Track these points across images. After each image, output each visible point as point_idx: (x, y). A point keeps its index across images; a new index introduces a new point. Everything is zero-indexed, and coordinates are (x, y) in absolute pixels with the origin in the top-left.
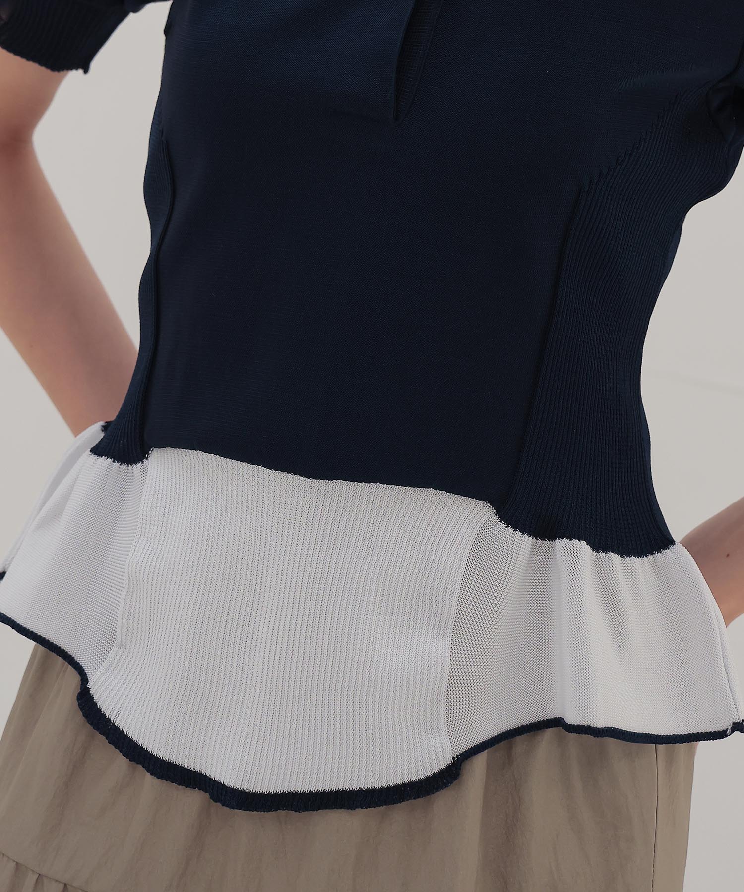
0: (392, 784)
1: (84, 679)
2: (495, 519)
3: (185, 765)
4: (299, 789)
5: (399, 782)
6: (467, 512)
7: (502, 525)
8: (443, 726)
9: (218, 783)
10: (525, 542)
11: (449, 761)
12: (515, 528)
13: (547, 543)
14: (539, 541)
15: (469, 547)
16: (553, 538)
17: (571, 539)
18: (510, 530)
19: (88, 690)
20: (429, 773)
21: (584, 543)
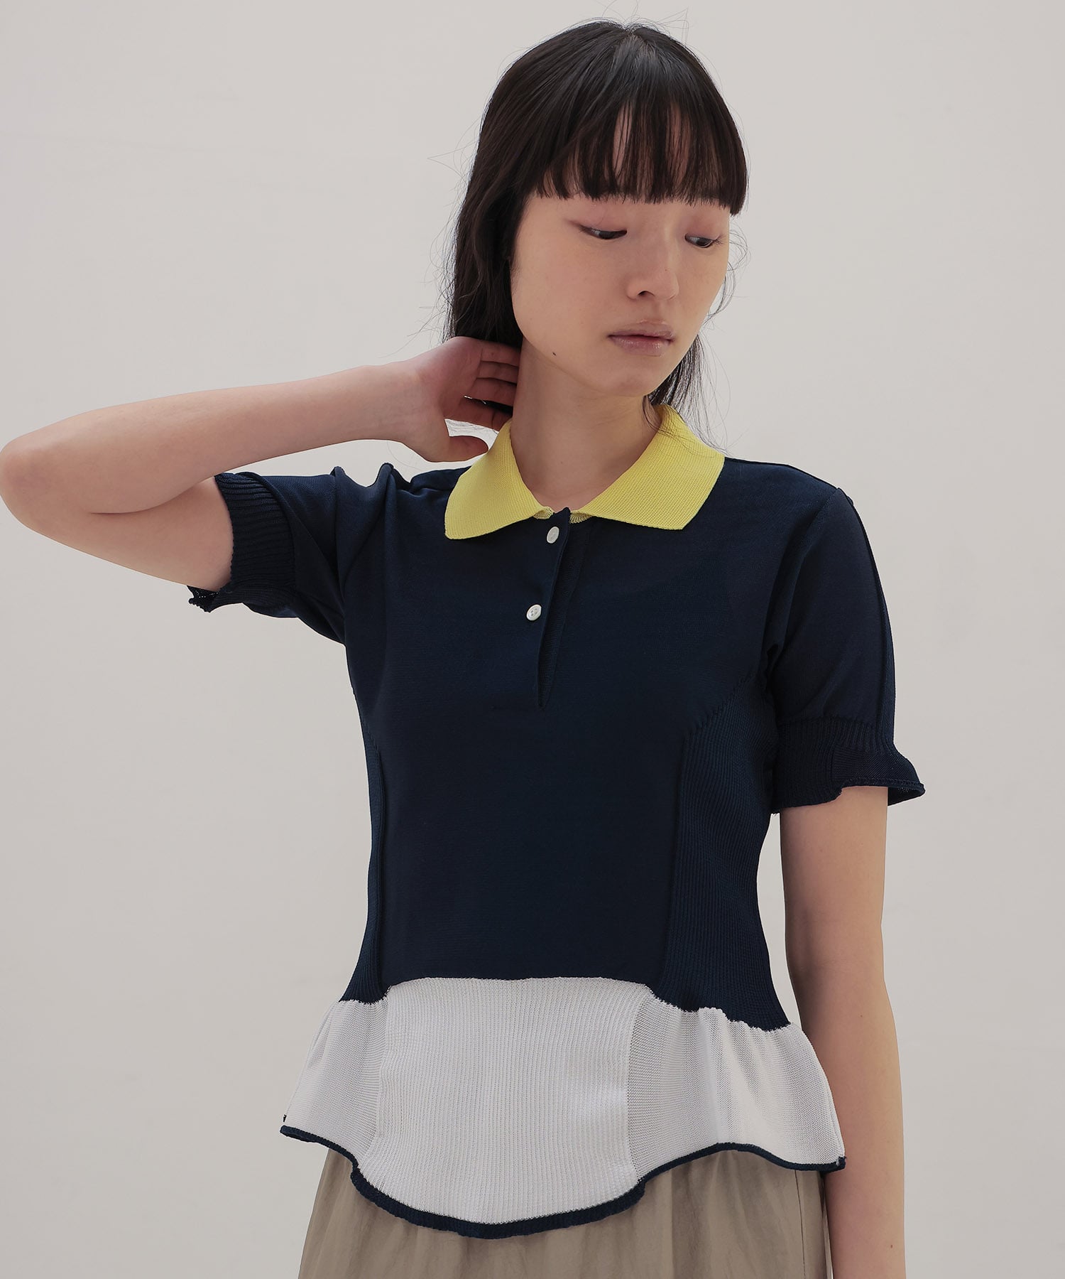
0: (594, 1205)
1: (355, 1163)
2: (652, 996)
3: (437, 1213)
4: (526, 1217)
5: (600, 1203)
6: (630, 993)
7: (658, 1000)
8: (628, 1156)
9: (464, 1221)
10: (675, 1012)
11: (636, 1183)
12: (668, 1002)
13: (693, 1013)
14: (687, 1013)
15: (633, 1019)
16: (696, 1009)
17: (710, 1008)
18: (664, 1003)
19: (359, 1170)
20: (622, 1194)
21: (720, 1010)
